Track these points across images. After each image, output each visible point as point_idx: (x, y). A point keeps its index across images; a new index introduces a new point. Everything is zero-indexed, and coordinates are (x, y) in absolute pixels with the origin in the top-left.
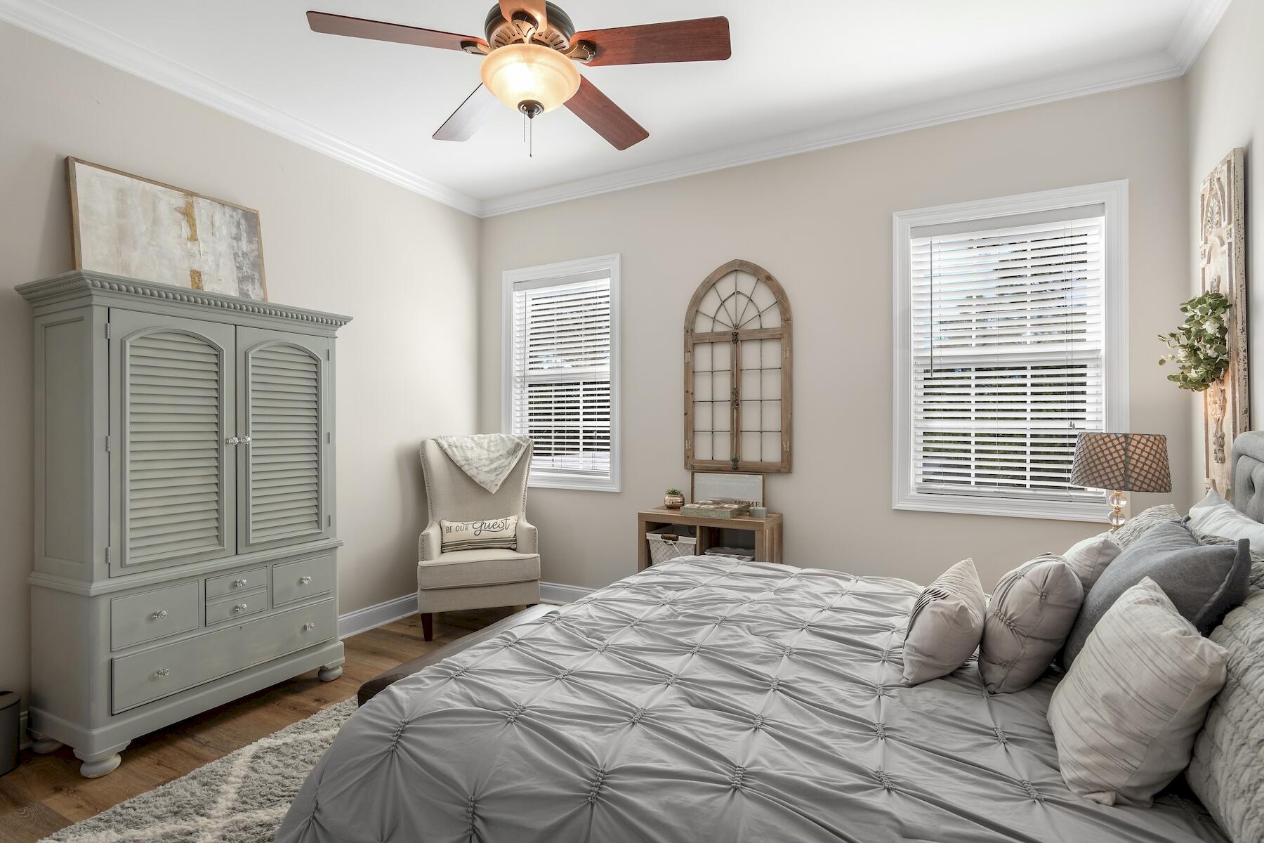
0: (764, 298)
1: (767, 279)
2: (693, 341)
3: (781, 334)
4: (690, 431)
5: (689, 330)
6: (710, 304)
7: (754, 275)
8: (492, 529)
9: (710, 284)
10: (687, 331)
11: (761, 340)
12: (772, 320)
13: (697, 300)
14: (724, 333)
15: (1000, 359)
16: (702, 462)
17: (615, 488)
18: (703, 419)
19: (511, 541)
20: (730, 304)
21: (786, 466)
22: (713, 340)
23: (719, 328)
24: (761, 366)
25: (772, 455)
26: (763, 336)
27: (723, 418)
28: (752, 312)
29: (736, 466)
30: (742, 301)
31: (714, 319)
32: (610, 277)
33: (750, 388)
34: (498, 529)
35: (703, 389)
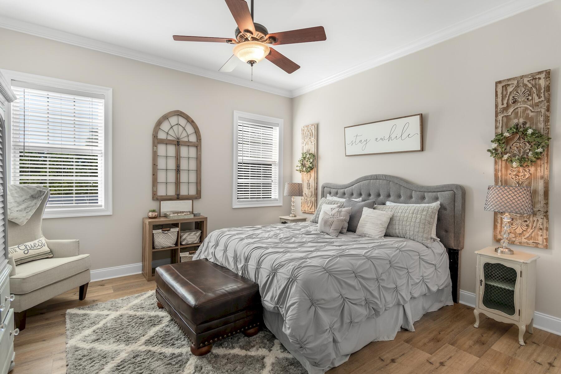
0: (190, 129)
1: (192, 122)
2: (156, 141)
3: (198, 145)
4: (155, 182)
5: (155, 136)
6: (165, 126)
7: (186, 119)
8: (35, 248)
9: (166, 117)
10: (155, 137)
11: (189, 146)
12: (193, 139)
13: (159, 124)
14: (173, 141)
15: (259, 162)
16: (162, 196)
17: (110, 213)
18: (161, 177)
19: (50, 253)
20: (175, 128)
21: (198, 196)
22: (166, 142)
23: (170, 138)
24: (189, 156)
25: (193, 192)
26: (188, 144)
27: (172, 177)
28: (184, 134)
29: (178, 197)
30: (181, 129)
31: (168, 134)
32: (104, 99)
33: (184, 165)
34: (39, 247)
35: (161, 163)
